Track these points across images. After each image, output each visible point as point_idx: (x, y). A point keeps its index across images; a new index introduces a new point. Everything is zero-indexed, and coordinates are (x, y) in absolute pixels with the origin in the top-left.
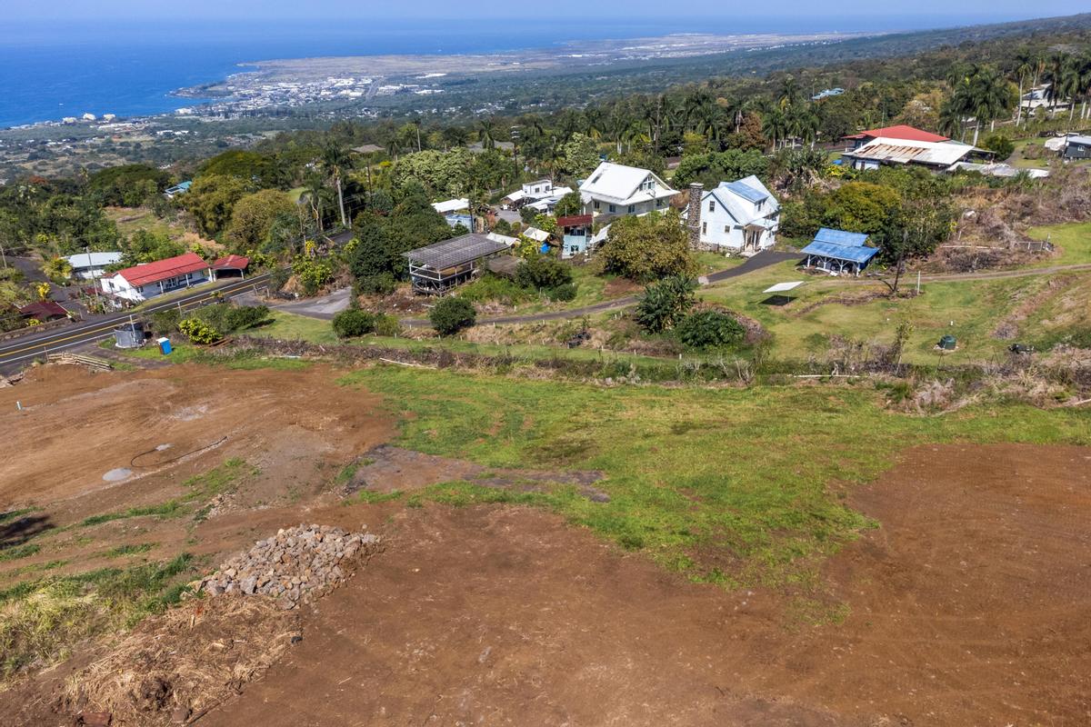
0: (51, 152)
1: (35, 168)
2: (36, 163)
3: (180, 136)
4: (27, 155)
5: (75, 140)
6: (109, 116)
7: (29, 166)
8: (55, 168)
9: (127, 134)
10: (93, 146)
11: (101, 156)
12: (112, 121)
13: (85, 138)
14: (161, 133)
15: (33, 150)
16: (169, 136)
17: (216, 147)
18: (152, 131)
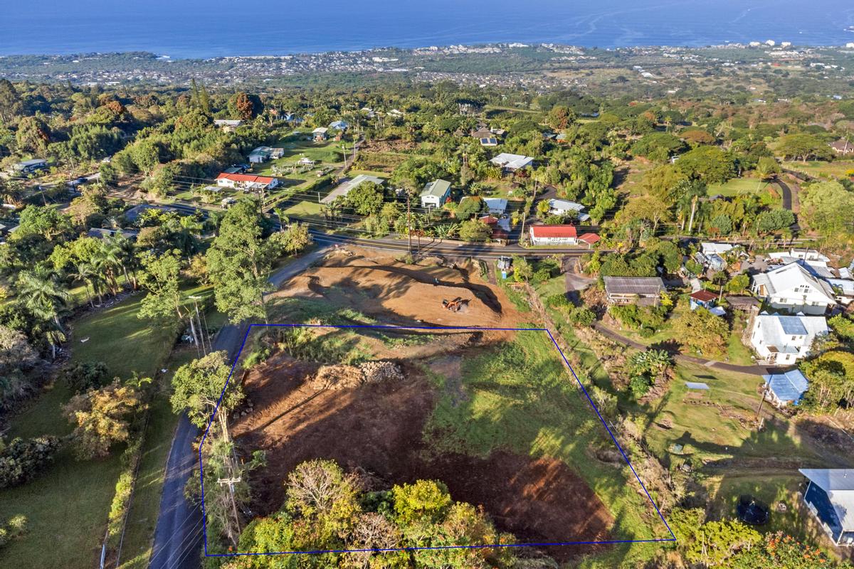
0: (721, 71)
1: (702, 83)
2: (705, 78)
3: (826, 70)
4: (705, 71)
5: (744, 62)
6: (785, 44)
7: (699, 80)
8: (715, 85)
9: (787, 62)
10: (754, 70)
11: (752, 79)
12: (785, 49)
13: (753, 63)
14: (813, 65)
15: (712, 68)
16: (819, 68)
17: (848, 86)
18: (806, 63)
